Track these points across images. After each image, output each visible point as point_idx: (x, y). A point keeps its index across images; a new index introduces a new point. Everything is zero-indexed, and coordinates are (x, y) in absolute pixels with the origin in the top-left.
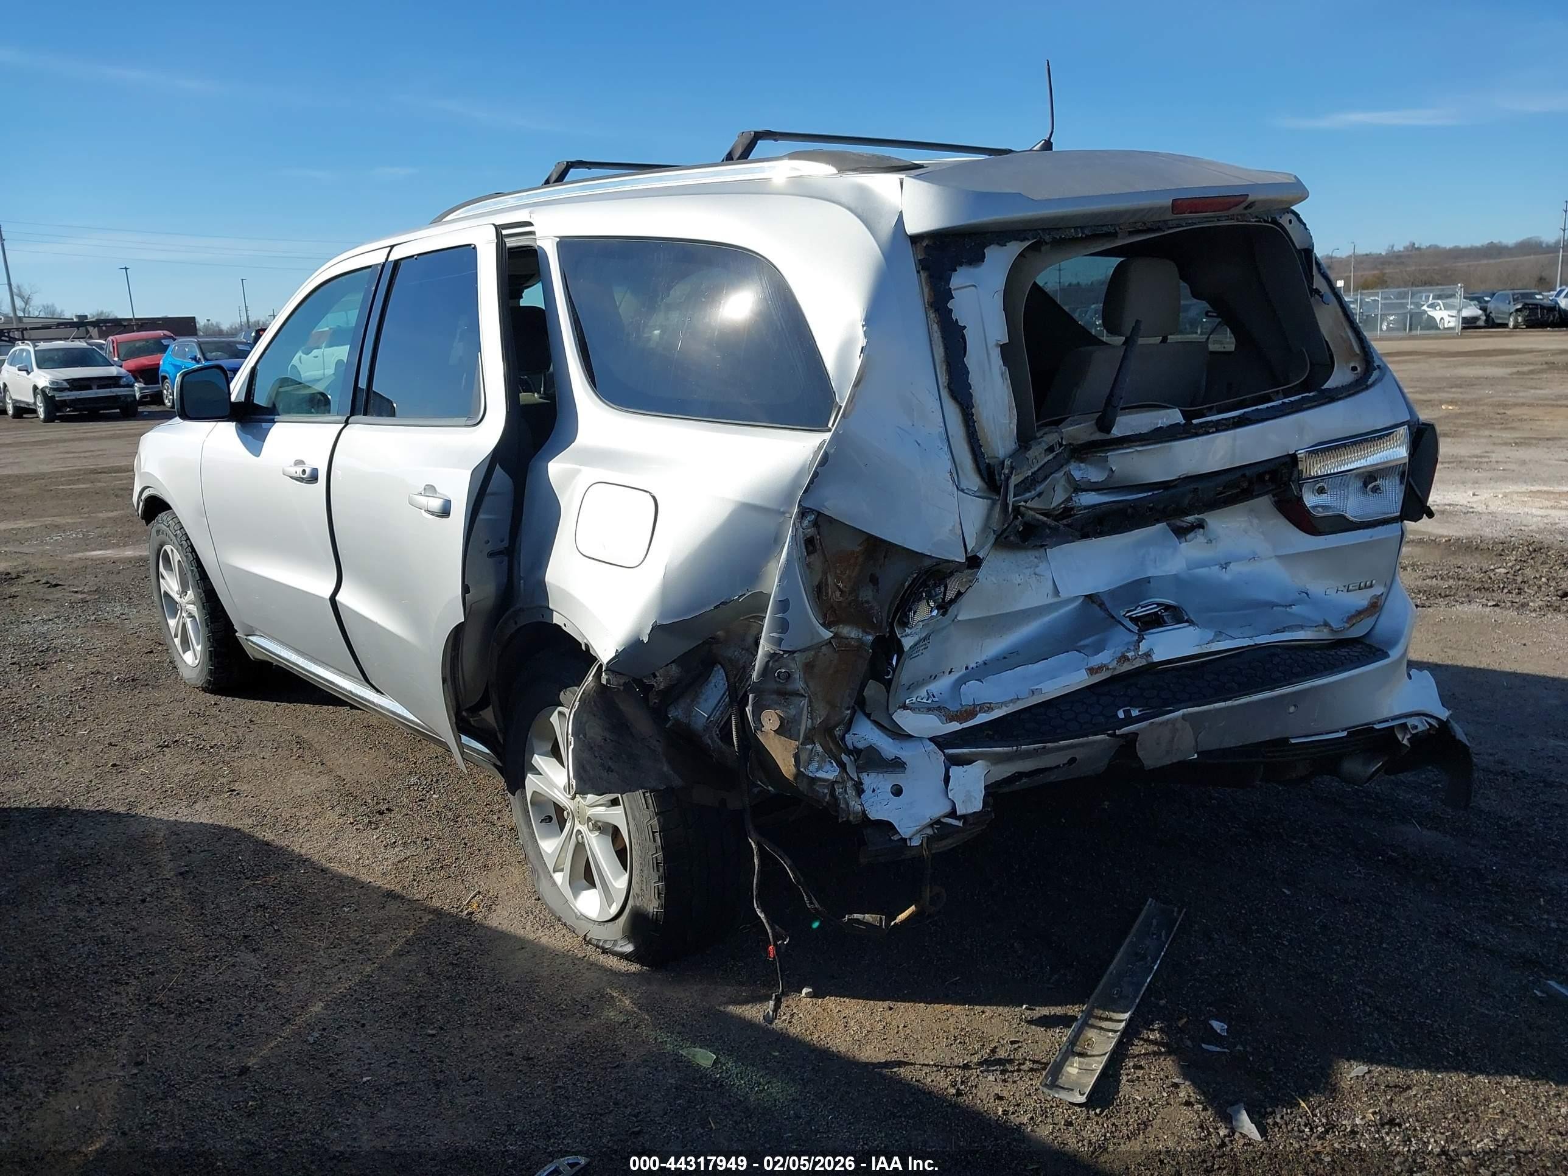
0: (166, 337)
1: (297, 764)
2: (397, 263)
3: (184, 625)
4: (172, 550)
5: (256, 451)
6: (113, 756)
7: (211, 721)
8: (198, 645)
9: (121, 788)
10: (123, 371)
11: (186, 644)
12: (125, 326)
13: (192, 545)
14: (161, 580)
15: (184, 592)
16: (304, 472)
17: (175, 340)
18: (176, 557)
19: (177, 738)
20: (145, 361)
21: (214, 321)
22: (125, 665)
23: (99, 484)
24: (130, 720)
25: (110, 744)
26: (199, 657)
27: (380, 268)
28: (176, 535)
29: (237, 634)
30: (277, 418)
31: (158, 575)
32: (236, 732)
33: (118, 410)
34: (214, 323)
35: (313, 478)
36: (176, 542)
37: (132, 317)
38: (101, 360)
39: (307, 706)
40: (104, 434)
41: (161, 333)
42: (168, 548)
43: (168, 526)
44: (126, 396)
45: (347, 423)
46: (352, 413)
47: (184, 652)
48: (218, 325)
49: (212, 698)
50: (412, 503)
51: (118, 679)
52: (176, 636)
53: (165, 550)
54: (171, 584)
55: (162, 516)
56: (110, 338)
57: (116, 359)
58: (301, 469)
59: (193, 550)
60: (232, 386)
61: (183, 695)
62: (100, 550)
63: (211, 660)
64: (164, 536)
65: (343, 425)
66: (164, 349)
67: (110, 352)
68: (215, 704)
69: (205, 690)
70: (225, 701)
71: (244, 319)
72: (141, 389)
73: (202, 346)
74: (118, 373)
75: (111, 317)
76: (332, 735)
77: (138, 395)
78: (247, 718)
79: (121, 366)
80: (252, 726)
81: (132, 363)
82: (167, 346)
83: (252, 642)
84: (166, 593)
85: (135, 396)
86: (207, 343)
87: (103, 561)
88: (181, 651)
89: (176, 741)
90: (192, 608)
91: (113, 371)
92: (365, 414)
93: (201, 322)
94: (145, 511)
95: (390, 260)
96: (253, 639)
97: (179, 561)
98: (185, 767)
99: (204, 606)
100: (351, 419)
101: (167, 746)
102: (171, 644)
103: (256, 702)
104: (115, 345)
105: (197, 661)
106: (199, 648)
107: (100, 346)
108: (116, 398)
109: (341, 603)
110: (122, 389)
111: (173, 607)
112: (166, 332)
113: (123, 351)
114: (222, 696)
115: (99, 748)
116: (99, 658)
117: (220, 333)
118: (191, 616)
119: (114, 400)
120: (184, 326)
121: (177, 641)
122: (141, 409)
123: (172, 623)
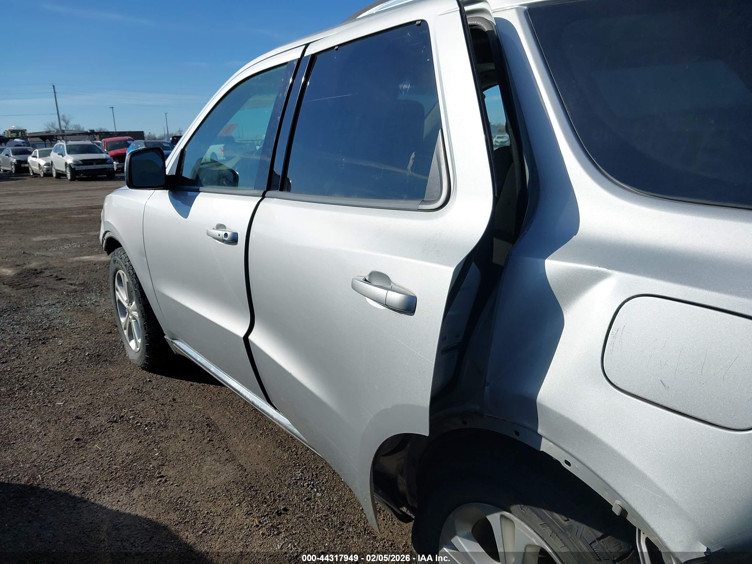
0: (129, 140)
1: (208, 449)
2: (314, 57)
3: (130, 324)
4: (123, 274)
5: (185, 214)
6: (77, 429)
7: (146, 398)
8: (139, 338)
9: (80, 466)
10: (108, 156)
11: (131, 335)
12: (111, 135)
13: (135, 274)
14: (117, 293)
15: (130, 302)
16: (226, 235)
17: (133, 141)
18: (126, 279)
19: (122, 414)
20: (119, 151)
21: (152, 133)
22: (94, 343)
23: (92, 215)
24: (93, 393)
25: (77, 417)
26: (139, 346)
27: (295, 63)
28: (126, 265)
29: (165, 337)
30: (201, 189)
31: (115, 289)
32: (163, 410)
33: (105, 176)
34: (152, 134)
35: (234, 240)
36: (125, 269)
37: (114, 131)
38: (98, 150)
39: (211, 386)
40: (98, 187)
41: (127, 138)
42: (121, 272)
43: (121, 259)
44: (110, 169)
45: (263, 197)
46: (269, 188)
47: (130, 340)
48: (154, 135)
49: (148, 375)
50: (354, 287)
51: (88, 355)
52: (125, 329)
53: (119, 273)
54: (122, 296)
55: (117, 250)
56: (103, 140)
57: (105, 150)
58: (224, 232)
59: (137, 277)
60: (167, 162)
61: (129, 371)
62: (88, 255)
63: (147, 351)
64: (118, 264)
65: (260, 198)
66: (128, 145)
67: (103, 147)
68: (150, 381)
69: (143, 369)
70: (157, 378)
71: (166, 132)
72: (117, 165)
73: (147, 144)
74: (106, 157)
75: (106, 131)
76: (231, 417)
77: (115, 168)
78: (171, 395)
79: (108, 154)
80: (174, 405)
81: (113, 152)
82: (130, 144)
83: (176, 344)
84: (119, 301)
85: (114, 168)
86: (149, 142)
87: (89, 263)
88: (128, 340)
89: (122, 417)
90: (136, 314)
91: (104, 156)
92: (282, 190)
93: (146, 134)
94: (106, 246)
95: (305, 55)
96: (178, 343)
97: (127, 282)
98: (127, 446)
99: (143, 316)
100: (268, 193)
101: (116, 422)
102: (122, 334)
103: (177, 380)
104: (105, 143)
105: (138, 349)
106: (139, 341)
107: (99, 144)
108: (105, 169)
109: (251, 341)
110: (108, 165)
111: (124, 311)
112: (130, 137)
113: (109, 146)
114: (154, 373)
115: (69, 420)
116: (78, 336)
117: (155, 139)
118: (134, 318)
119: (103, 170)
120: (139, 135)
121: (126, 332)
122: (116, 175)
123: (123, 320)
